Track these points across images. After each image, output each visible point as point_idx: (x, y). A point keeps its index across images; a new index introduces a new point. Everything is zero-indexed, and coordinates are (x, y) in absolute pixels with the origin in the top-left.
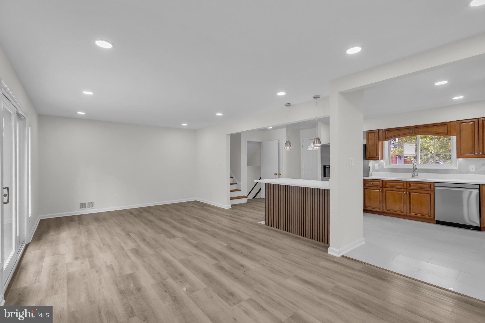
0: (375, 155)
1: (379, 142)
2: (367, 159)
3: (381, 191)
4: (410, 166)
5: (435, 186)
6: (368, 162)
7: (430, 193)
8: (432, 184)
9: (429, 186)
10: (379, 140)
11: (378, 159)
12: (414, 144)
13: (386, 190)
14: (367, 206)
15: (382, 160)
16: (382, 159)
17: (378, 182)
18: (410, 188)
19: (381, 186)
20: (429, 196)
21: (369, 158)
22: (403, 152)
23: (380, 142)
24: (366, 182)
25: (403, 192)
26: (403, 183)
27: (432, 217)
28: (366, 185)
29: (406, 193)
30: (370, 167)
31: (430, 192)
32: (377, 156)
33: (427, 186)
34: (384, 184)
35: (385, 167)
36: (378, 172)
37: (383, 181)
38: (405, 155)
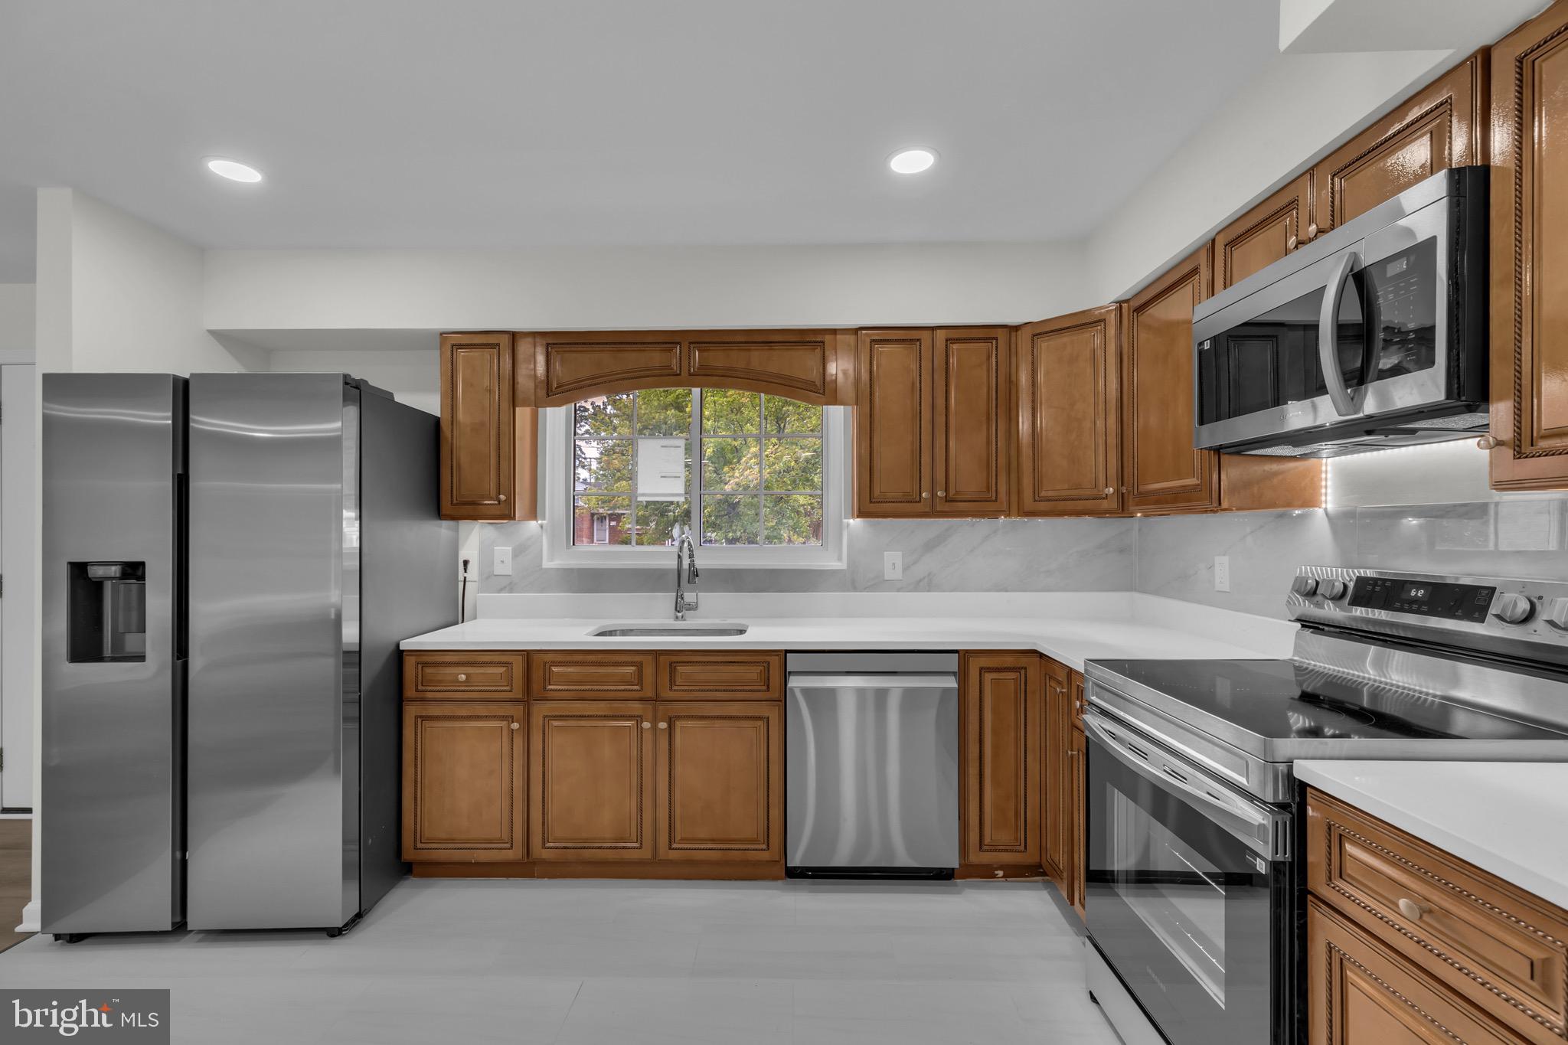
0: (493, 493)
1: (517, 409)
2: (444, 511)
3: (515, 726)
4: (662, 556)
5: (790, 672)
6: (457, 531)
7: (767, 715)
8: (775, 661)
9: (761, 671)
10: (516, 403)
11: (510, 516)
12: (682, 443)
13: (545, 717)
14: (431, 841)
15: (533, 523)
16: (533, 513)
17: (502, 670)
18: (671, 695)
19: (517, 693)
20: (763, 730)
21: (457, 504)
22: (632, 477)
23: (523, 414)
24: (428, 670)
25: (639, 719)
26: (640, 666)
27: (774, 853)
28: (429, 695)
29: (654, 728)
30: (466, 563)
31: (764, 710)
32: (502, 497)
33: (753, 673)
34: (537, 675)
35: (547, 564)
36: (511, 591)
37: (528, 656)
38: (643, 495)
